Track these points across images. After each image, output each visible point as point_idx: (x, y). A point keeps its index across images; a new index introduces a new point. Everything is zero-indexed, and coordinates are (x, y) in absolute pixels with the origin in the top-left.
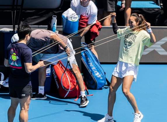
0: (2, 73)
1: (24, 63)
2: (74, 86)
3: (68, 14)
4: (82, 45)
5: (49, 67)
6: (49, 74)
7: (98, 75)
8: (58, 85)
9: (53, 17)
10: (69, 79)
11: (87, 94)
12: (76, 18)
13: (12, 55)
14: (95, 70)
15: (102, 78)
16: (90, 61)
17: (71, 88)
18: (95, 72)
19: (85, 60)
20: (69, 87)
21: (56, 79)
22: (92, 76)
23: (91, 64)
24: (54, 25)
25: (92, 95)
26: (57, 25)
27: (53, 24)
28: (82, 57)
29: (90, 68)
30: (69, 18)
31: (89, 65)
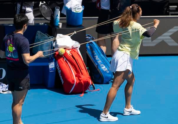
0: (3, 69)
1: (22, 54)
2: (79, 81)
3: (71, 5)
4: (87, 37)
5: (53, 62)
6: (53, 68)
7: (104, 69)
8: (63, 80)
9: (56, 9)
10: (74, 73)
11: (93, 89)
12: (80, 9)
13: (9, 47)
14: (101, 64)
15: (108, 72)
16: (96, 54)
17: (76, 82)
18: (101, 65)
19: (91, 53)
20: (74, 81)
21: (60, 74)
22: (98, 69)
23: (97, 57)
24: (57, 17)
25: (99, 89)
26: (60, 17)
27: (56, 15)
28: (87, 50)
29: (96, 61)
30: (72, 9)
31: (94, 58)
